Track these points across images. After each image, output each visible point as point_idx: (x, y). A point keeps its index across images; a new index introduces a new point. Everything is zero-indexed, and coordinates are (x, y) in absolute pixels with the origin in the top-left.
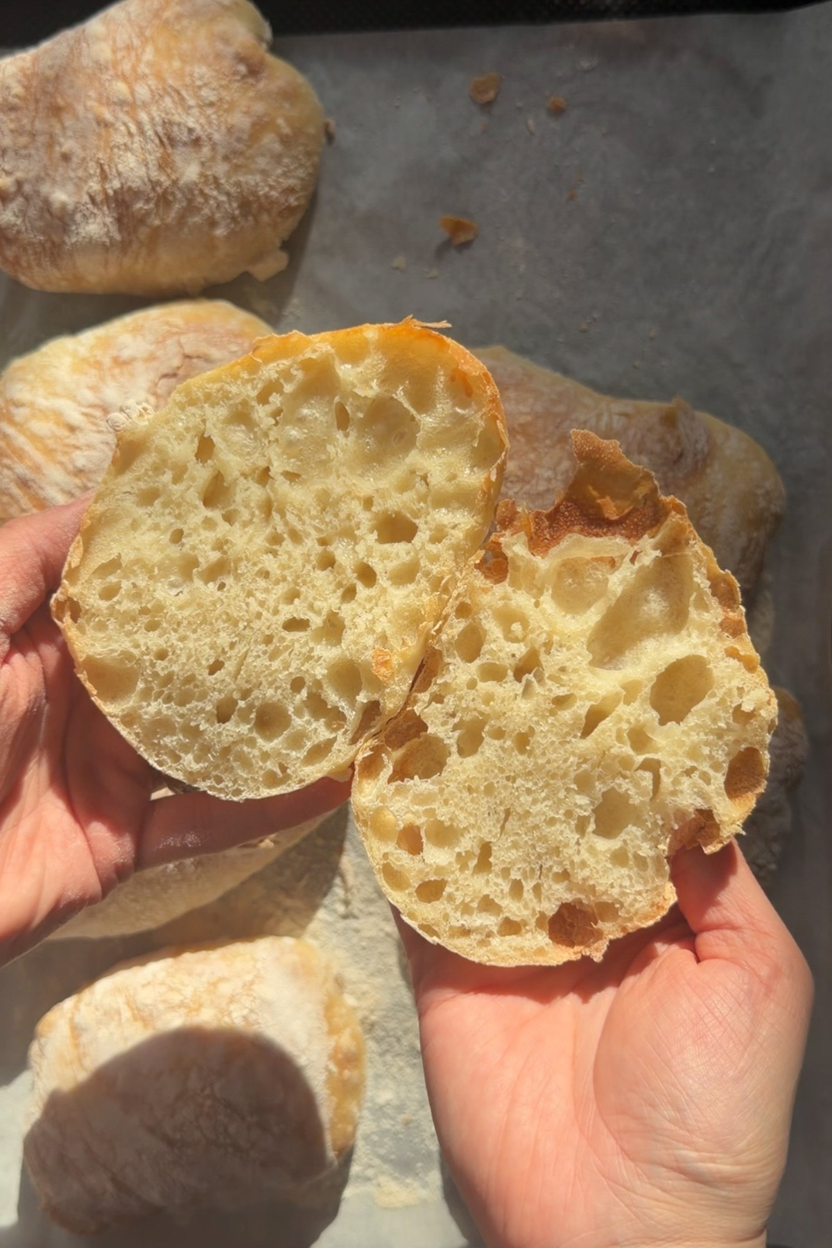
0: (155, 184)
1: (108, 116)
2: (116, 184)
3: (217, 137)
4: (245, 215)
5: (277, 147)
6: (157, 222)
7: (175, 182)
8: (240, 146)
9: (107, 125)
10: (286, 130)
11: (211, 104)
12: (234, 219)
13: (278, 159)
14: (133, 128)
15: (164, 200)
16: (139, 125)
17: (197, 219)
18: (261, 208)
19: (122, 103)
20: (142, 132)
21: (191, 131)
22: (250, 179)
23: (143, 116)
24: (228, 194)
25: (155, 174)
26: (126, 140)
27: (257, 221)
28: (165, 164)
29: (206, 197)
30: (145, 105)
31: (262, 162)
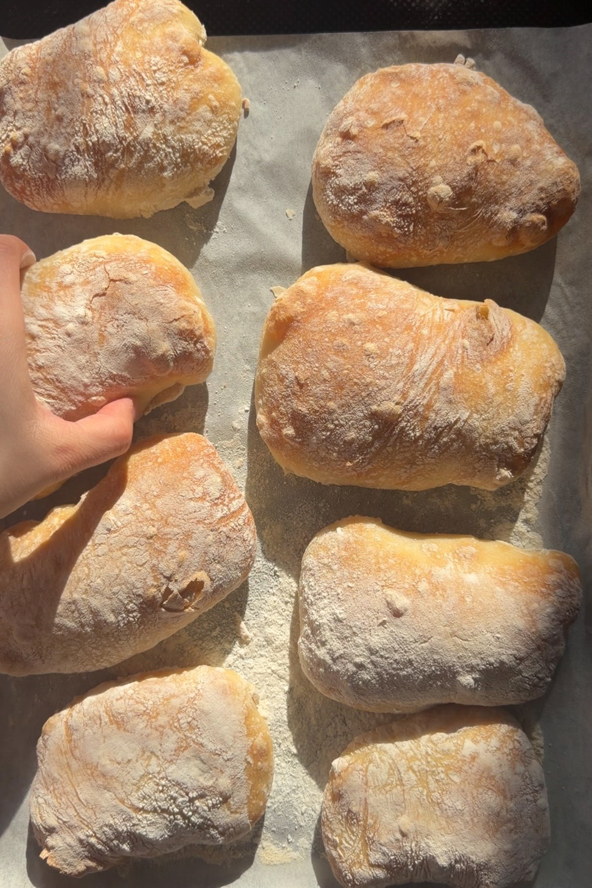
0: (122, 139)
1: (90, 91)
2: (95, 138)
3: (166, 106)
4: (185, 163)
5: (209, 115)
6: (123, 166)
7: (136, 138)
8: (182, 114)
9: (89, 97)
10: (216, 103)
11: (163, 84)
12: (177, 165)
13: (209, 123)
14: (107, 100)
15: (128, 151)
16: (112, 96)
17: (151, 165)
18: (197, 159)
19: (100, 81)
20: (113, 102)
21: (148, 102)
22: (189, 138)
23: (115, 91)
24: (173, 147)
25: (122, 132)
26: (102, 107)
27: (193, 168)
28: (129, 125)
29: (158, 150)
30: (116, 83)
31: (198, 126)
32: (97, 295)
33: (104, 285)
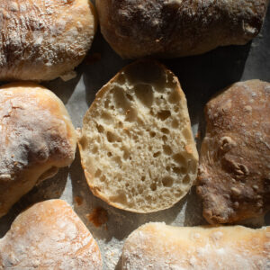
0: (24, 44)
1: (8, 16)
2: (8, 43)
3: (51, 27)
4: (59, 58)
5: (76, 33)
6: (23, 58)
7: (31, 44)
8: (61, 32)
9: (7, 19)
10: (81, 26)
11: (50, 14)
12: (54, 59)
13: (76, 37)
14: (17, 22)
15: (27, 50)
16: (20, 20)
17: (40, 58)
18: (67, 56)
19: (14, 11)
20: (21, 23)
21: (40, 24)
22: (63, 45)
23: (22, 17)
24: (53, 50)
25: (24, 40)
26: (14, 25)
27: (64, 61)
28: (28, 37)
29: (44, 51)
30: (23, 13)
31: (69, 38)
32: (6, 116)
33: (9, 111)
